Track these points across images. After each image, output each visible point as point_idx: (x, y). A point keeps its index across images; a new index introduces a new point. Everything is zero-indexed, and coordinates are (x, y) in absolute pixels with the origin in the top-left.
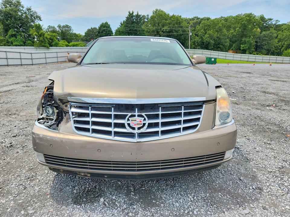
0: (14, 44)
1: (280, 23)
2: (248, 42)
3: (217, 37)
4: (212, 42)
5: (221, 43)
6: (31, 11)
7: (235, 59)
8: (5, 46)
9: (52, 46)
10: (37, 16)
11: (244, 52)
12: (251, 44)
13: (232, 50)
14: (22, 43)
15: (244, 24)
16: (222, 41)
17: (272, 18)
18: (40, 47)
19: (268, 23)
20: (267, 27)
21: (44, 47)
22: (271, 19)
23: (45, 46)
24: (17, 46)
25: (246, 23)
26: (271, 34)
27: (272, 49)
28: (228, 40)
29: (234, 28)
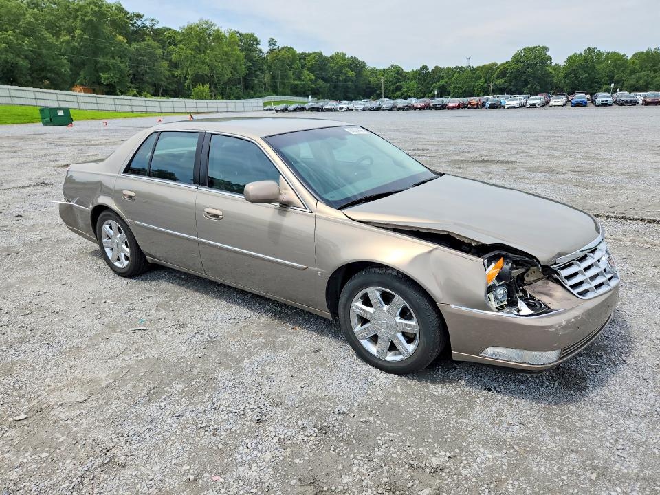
1: (159, 26)
2: (114, 67)
3: (31, 51)
4: (23, 63)
5: (48, 68)
7: (101, 107)
11: (111, 90)
12: (121, 71)
13: (82, 84)
15: (91, 21)
16: (50, 62)
17: (141, 13)
19: (135, 23)
20: (136, 32)
22: (139, 16)
25: (94, 19)
26: (150, 50)
27: (162, 83)
28: (64, 60)
29: (70, 31)
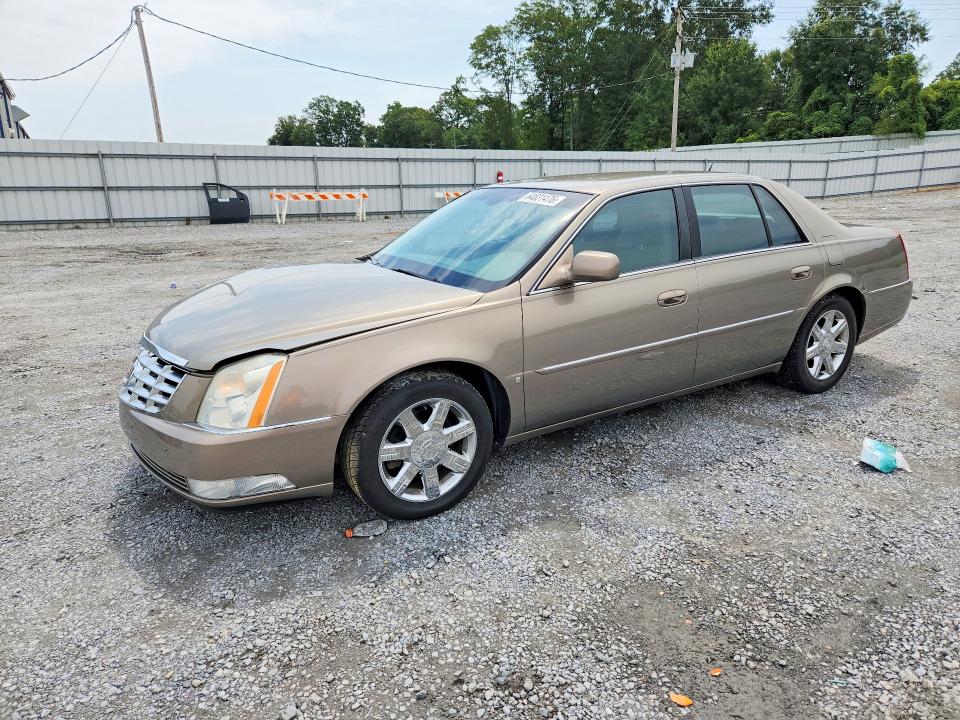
0: (815, 130)
6: (899, 12)
8: (790, 138)
9: (936, 128)
10: (913, 27)
14: (837, 127)
18: (893, 136)
21: (905, 134)
23: (911, 130)
24: (820, 137)
